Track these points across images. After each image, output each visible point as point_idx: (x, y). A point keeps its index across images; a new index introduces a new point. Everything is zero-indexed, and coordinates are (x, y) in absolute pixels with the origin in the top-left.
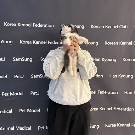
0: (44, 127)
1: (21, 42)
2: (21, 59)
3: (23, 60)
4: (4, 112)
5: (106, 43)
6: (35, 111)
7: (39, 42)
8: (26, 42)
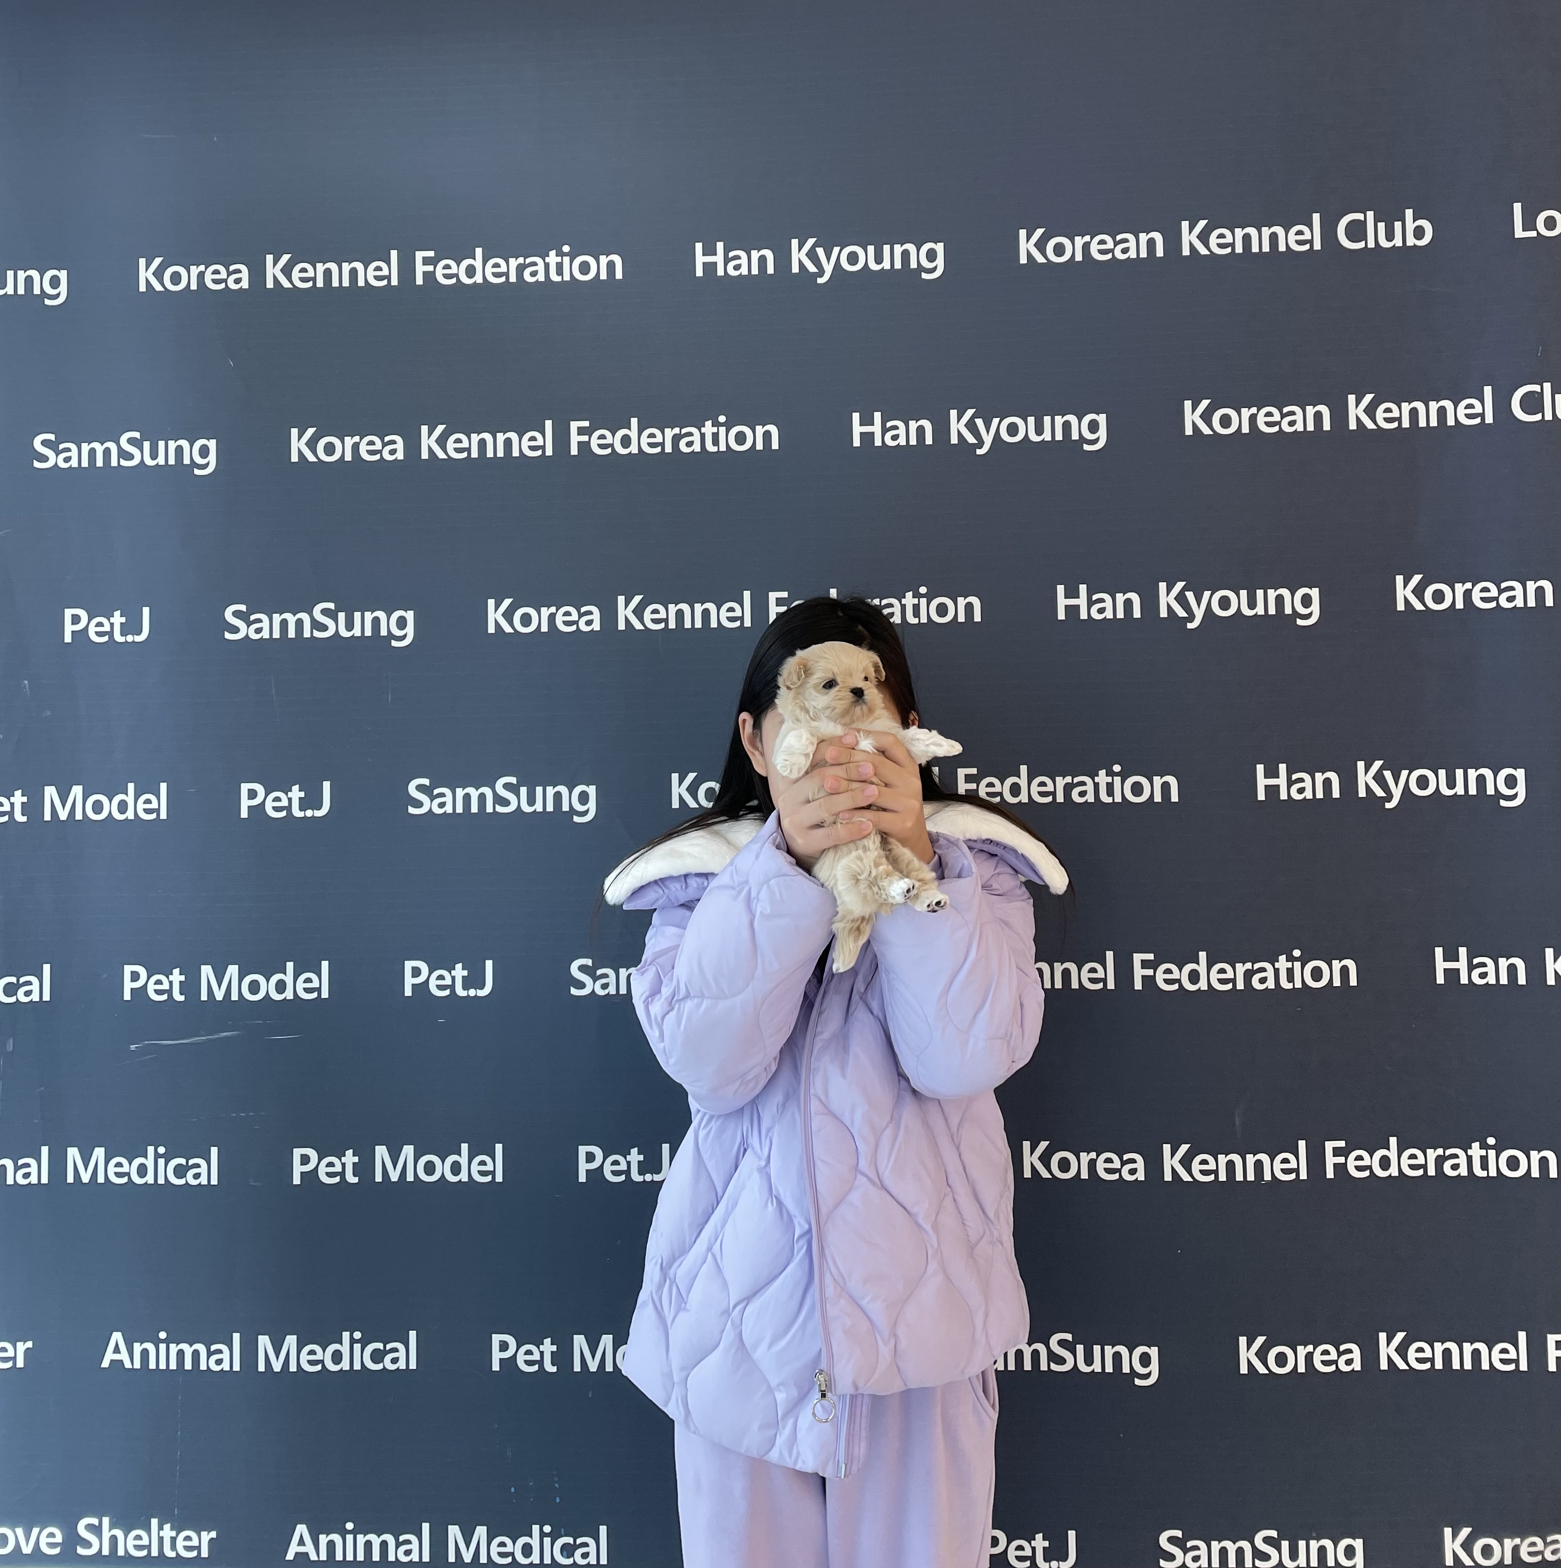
0: (548, 1347)
1: (298, 444)
2: (299, 623)
3: (324, 628)
4: (142, 1170)
5: (1192, 417)
6: (456, 1168)
7: (482, 443)
8: (349, 441)
